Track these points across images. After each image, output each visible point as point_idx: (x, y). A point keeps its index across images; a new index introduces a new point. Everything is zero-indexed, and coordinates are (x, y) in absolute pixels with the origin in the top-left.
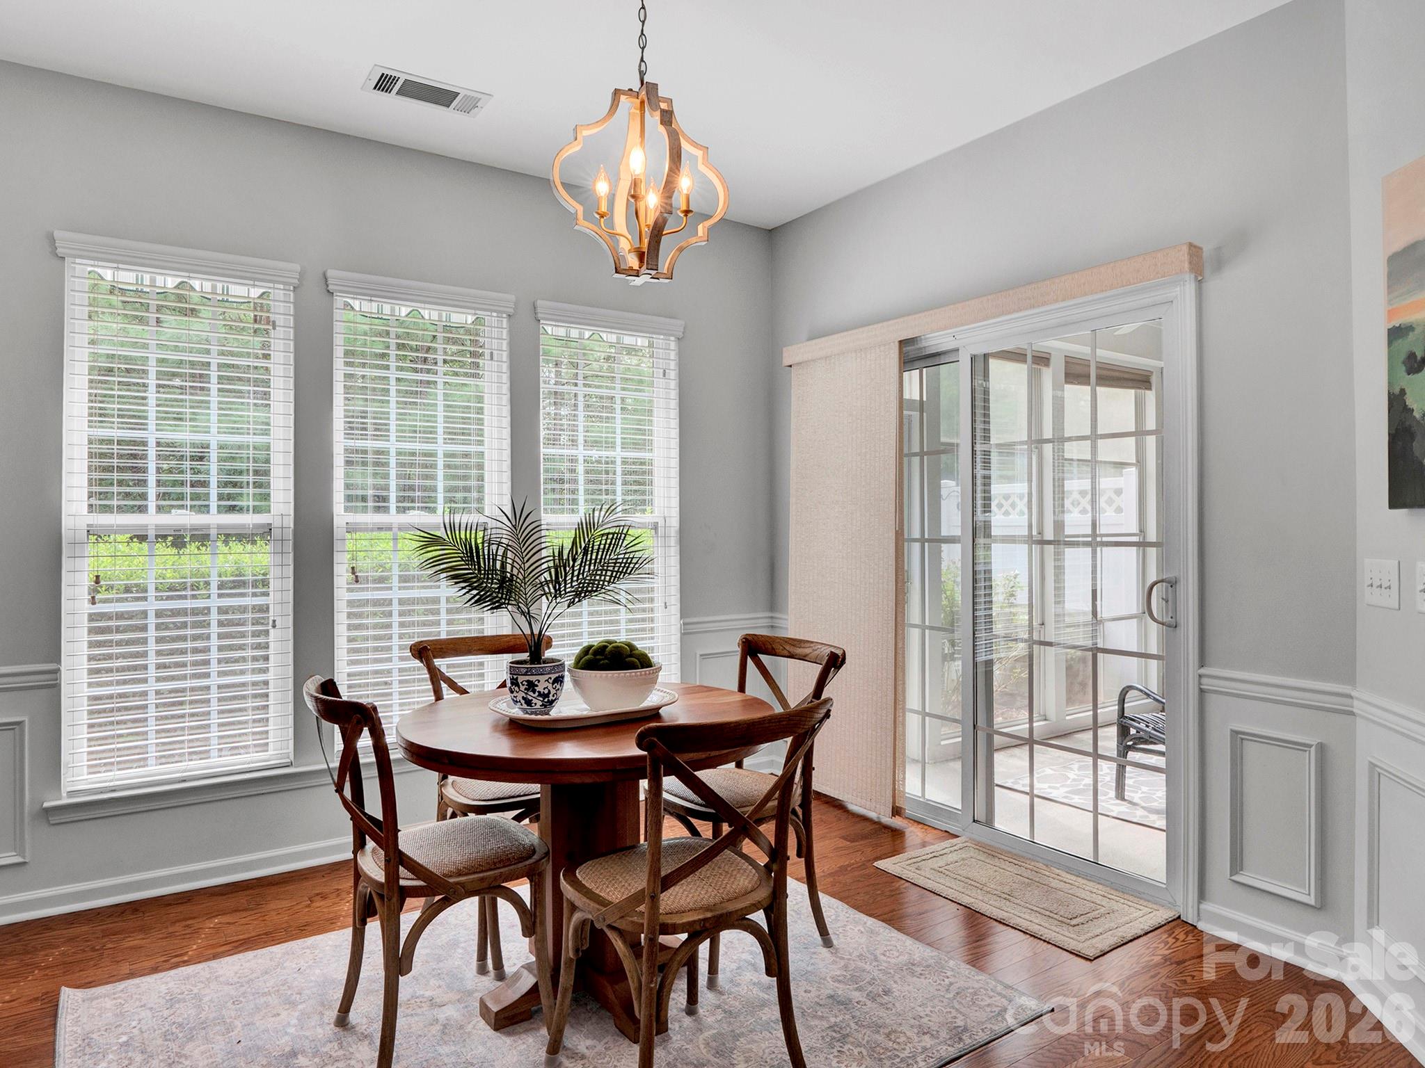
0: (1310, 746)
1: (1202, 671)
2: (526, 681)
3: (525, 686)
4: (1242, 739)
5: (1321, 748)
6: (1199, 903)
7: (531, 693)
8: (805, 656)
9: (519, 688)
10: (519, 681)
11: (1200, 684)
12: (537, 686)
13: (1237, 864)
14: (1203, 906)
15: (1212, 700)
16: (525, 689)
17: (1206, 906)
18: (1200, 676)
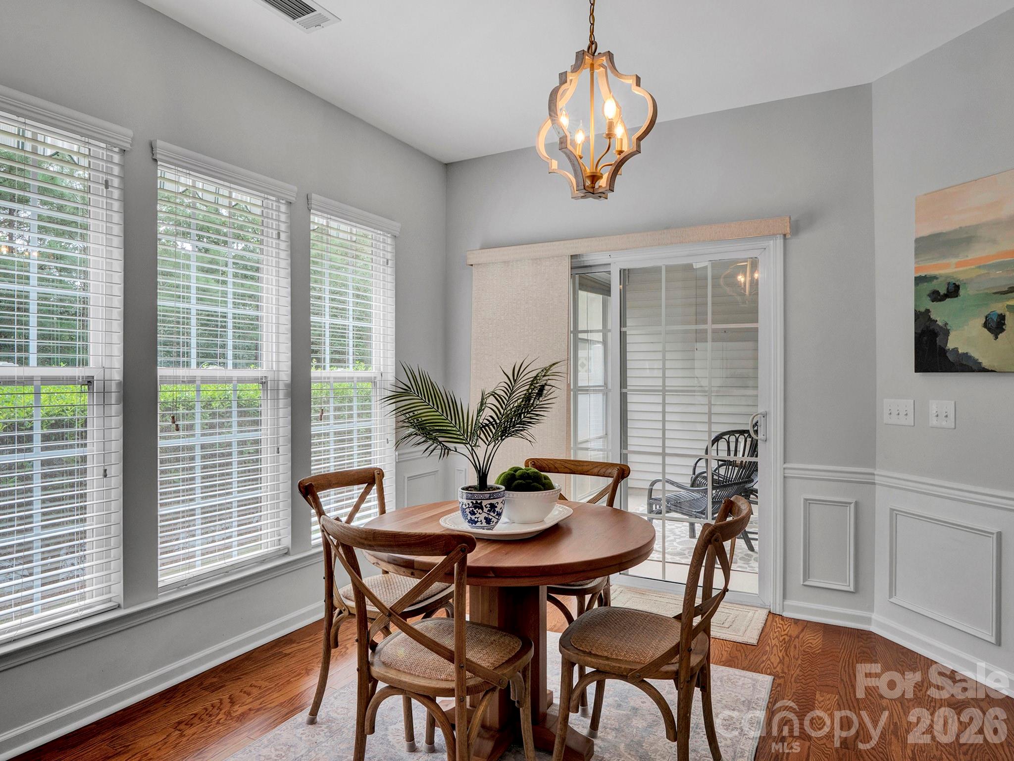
0: (850, 503)
1: (786, 466)
2: (489, 504)
3: (488, 508)
4: (810, 503)
5: (856, 503)
6: (783, 601)
7: (492, 514)
8: (588, 471)
9: (483, 510)
10: (483, 505)
11: (784, 473)
12: (496, 507)
13: (807, 575)
14: (785, 603)
15: (790, 482)
16: (489, 511)
17: (787, 602)
18: (784, 469)
